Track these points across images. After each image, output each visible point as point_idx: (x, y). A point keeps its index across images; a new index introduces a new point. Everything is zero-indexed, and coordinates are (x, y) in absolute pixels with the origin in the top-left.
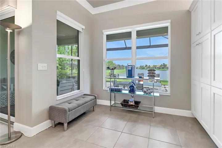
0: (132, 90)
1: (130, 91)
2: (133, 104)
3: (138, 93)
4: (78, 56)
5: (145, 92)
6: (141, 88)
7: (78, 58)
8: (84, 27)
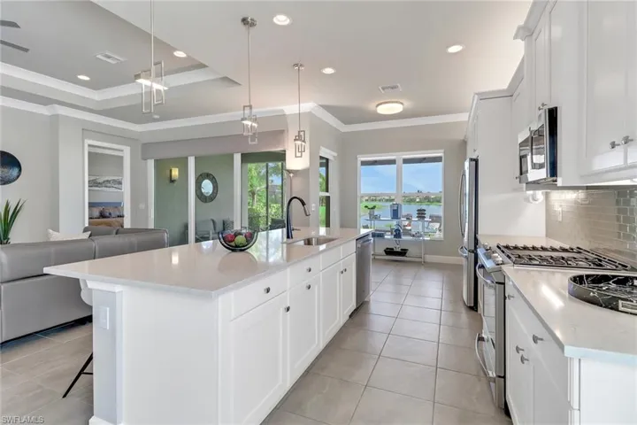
0: (397, 234)
1: (395, 236)
2: (399, 250)
3: (404, 238)
4: (327, 191)
5: (413, 236)
6: (408, 233)
7: (327, 194)
8: (335, 154)
